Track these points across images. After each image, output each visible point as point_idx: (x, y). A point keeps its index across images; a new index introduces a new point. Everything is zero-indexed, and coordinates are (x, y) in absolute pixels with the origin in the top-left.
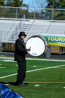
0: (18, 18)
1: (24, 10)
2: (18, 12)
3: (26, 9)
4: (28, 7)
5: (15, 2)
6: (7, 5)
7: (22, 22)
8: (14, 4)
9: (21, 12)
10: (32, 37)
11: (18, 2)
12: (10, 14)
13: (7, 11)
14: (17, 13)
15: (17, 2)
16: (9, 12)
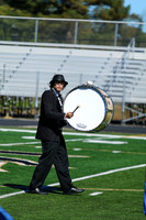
0: (118, 45)
1: (132, 29)
2: (119, 32)
3: (137, 26)
4: (141, 20)
5: (113, 10)
6: (95, 17)
7: (127, 55)
8: (111, 13)
9: (126, 31)
10: (79, 87)
11: (120, 9)
12: (101, 37)
13: (93, 30)
14: (116, 35)
15: (116, 10)
16: (100, 33)
